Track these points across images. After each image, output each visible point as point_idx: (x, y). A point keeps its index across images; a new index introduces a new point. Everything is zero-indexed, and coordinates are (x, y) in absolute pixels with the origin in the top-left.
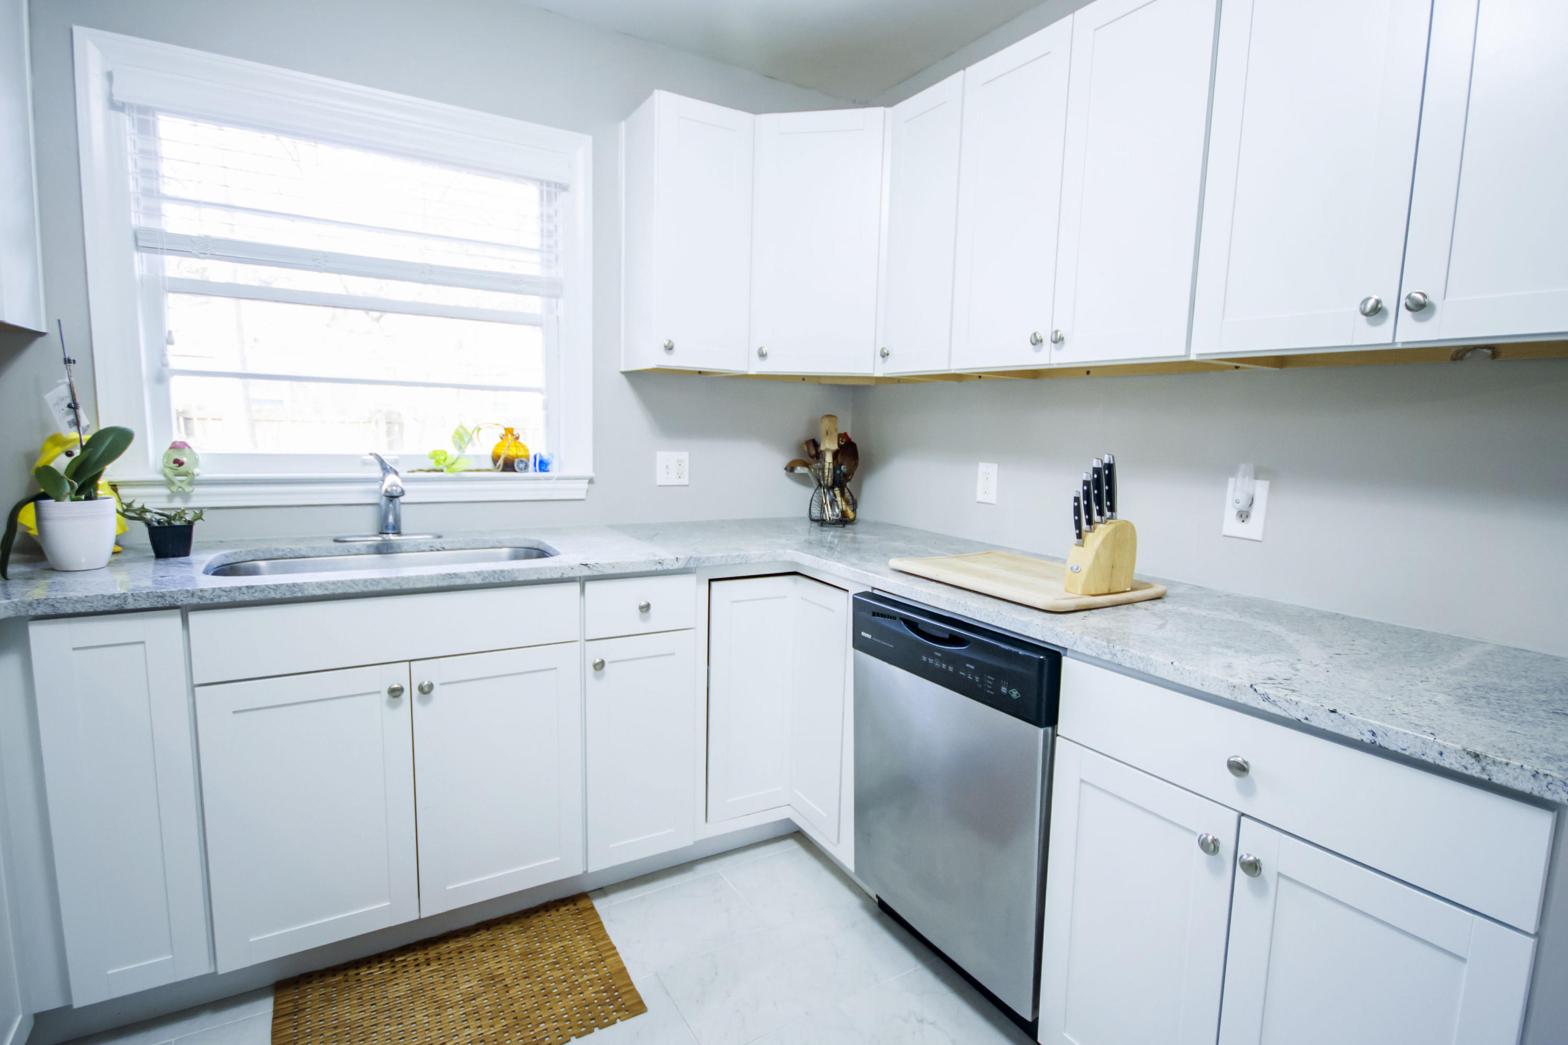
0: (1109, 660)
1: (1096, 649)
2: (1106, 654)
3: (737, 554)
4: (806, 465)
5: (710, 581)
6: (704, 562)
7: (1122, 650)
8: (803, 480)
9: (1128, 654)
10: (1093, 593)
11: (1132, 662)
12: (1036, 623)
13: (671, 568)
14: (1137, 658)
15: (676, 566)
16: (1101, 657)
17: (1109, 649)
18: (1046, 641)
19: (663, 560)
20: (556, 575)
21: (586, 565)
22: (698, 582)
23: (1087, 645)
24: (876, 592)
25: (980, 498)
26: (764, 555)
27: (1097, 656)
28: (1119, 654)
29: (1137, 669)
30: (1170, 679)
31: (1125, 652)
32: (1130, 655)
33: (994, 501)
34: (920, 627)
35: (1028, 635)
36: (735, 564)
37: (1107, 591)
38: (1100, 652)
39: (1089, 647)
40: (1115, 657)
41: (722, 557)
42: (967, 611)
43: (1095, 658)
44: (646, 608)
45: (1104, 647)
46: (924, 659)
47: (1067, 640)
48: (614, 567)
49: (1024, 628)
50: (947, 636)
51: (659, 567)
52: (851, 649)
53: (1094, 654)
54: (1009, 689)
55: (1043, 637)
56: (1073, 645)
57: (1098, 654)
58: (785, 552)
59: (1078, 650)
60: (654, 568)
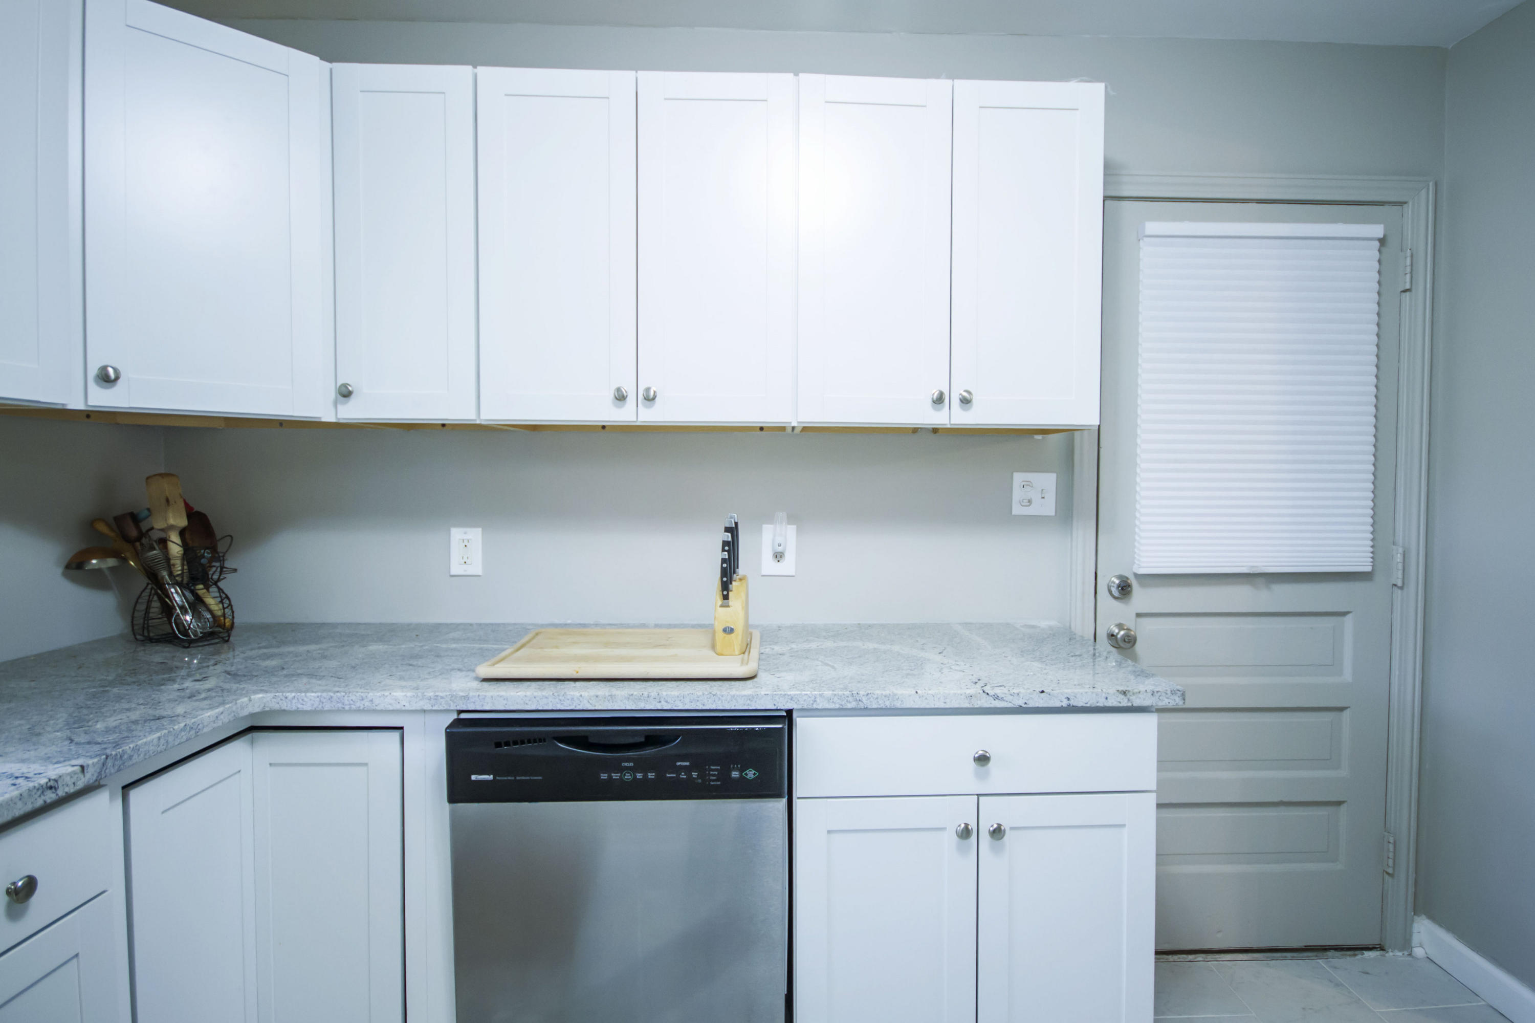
0: (854, 707)
1: (839, 701)
2: (850, 702)
4: (103, 553)
5: (129, 786)
7: (868, 694)
9: (874, 696)
11: (878, 702)
12: (763, 693)
14: (883, 697)
16: (845, 707)
17: (853, 697)
18: (779, 708)
19: (56, 781)
22: (109, 797)
23: (829, 700)
24: (463, 716)
25: (456, 569)
27: (841, 707)
28: (864, 699)
29: (884, 707)
30: (917, 707)
31: (870, 696)
32: (875, 696)
33: (480, 573)
34: (591, 740)
35: (754, 708)
38: (843, 703)
39: (831, 701)
40: (860, 703)
42: (663, 703)
43: (839, 709)
45: (848, 697)
46: (604, 776)
47: (805, 700)
49: (749, 702)
50: (643, 740)
52: (447, 804)
53: (837, 706)
54: (741, 771)
55: (775, 705)
56: (813, 704)
57: (841, 705)
59: (819, 707)
60: (39, 803)
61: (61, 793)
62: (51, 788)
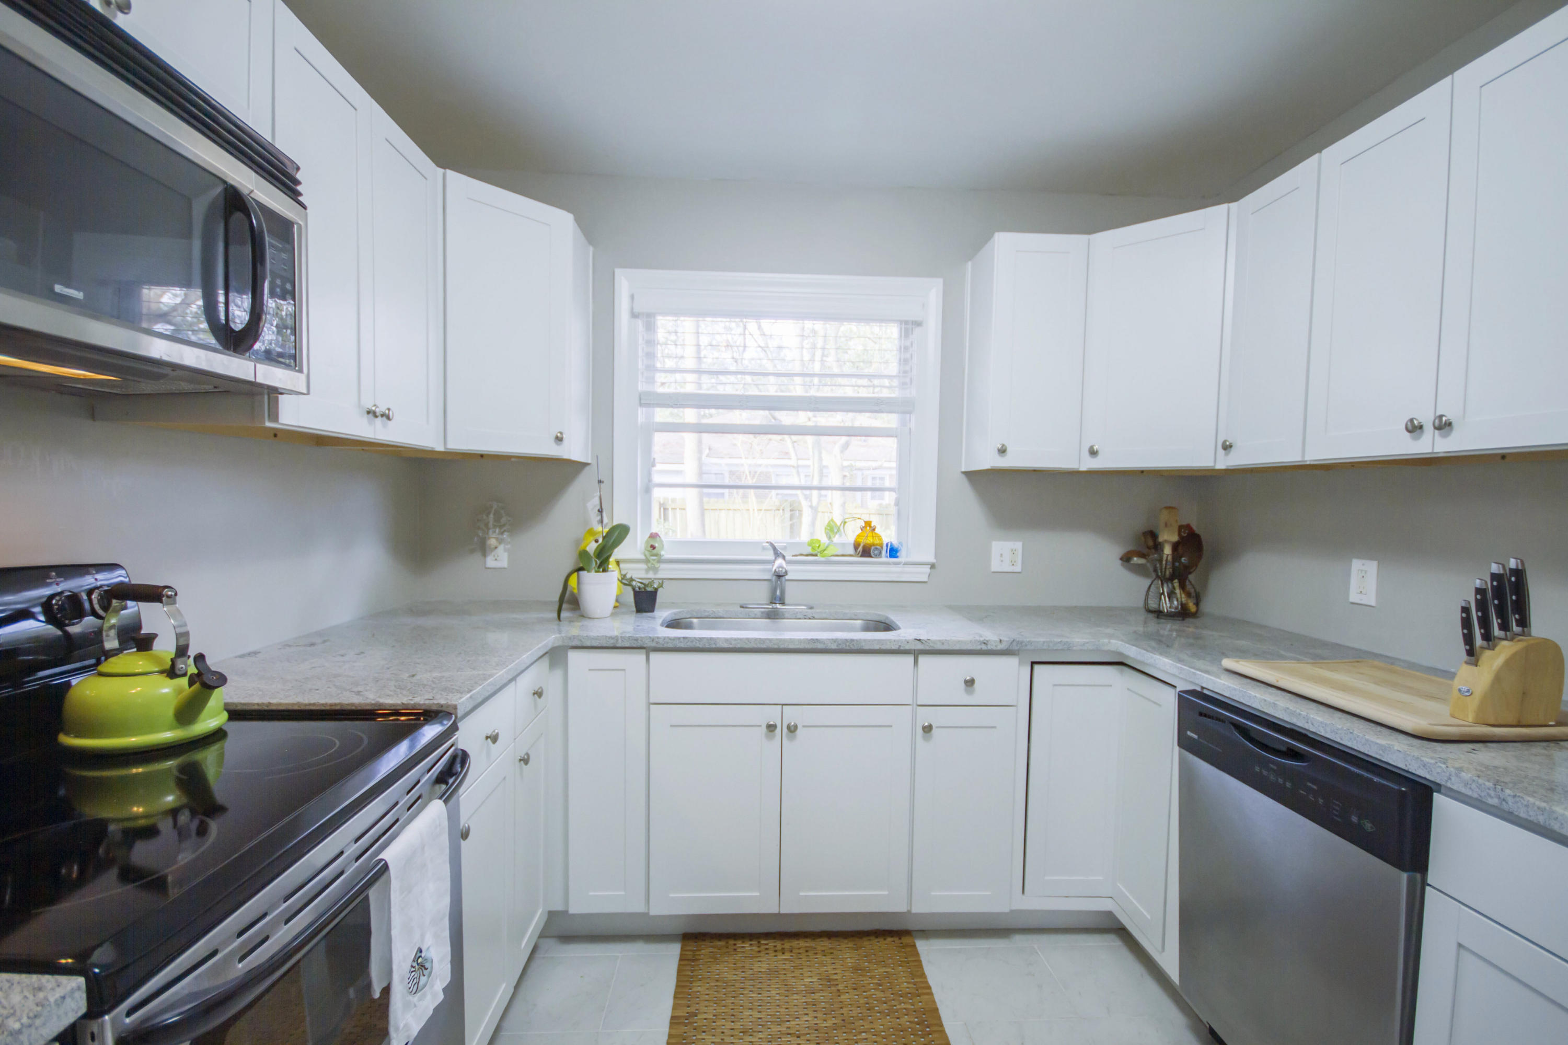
0: (1496, 805)
1: (1478, 790)
2: (1492, 797)
3: (1059, 640)
4: (1142, 555)
5: (1033, 663)
6: (1026, 645)
7: (1514, 796)
8: (1139, 570)
9: (1522, 801)
10: (1492, 722)
11: (1528, 812)
12: (1396, 748)
13: (994, 648)
14: (1536, 808)
15: (1000, 647)
16: (1484, 800)
17: (1495, 791)
18: (1410, 770)
19: (987, 641)
20: (895, 647)
21: (919, 640)
22: (1021, 663)
23: (1466, 784)
24: (1205, 692)
25: (1354, 597)
26: (1088, 643)
27: (1480, 798)
28: (1510, 800)
29: (1535, 821)
31: (1518, 799)
32: (1525, 803)
33: (1373, 603)
34: (1253, 734)
35: (1386, 761)
36: (1056, 650)
37: (1514, 723)
38: (1483, 794)
39: (1469, 786)
40: (1504, 803)
41: (1044, 642)
42: (1310, 724)
43: (1477, 799)
44: (970, 683)
45: (1489, 789)
46: (1257, 769)
47: (1438, 773)
48: (943, 644)
49: (1381, 752)
50: (1284, 749)
51: (984, 647)
52: (1177, 748)
53: (1475, 795)
54: (1360, 818)
55: (1406, 766)
56: (1447, 781)
57: (1480, 796)
58: (1109, 642)
59: (1455, 787)
60: (979, 647)
61: (989, 647)
62: (984, 643)
